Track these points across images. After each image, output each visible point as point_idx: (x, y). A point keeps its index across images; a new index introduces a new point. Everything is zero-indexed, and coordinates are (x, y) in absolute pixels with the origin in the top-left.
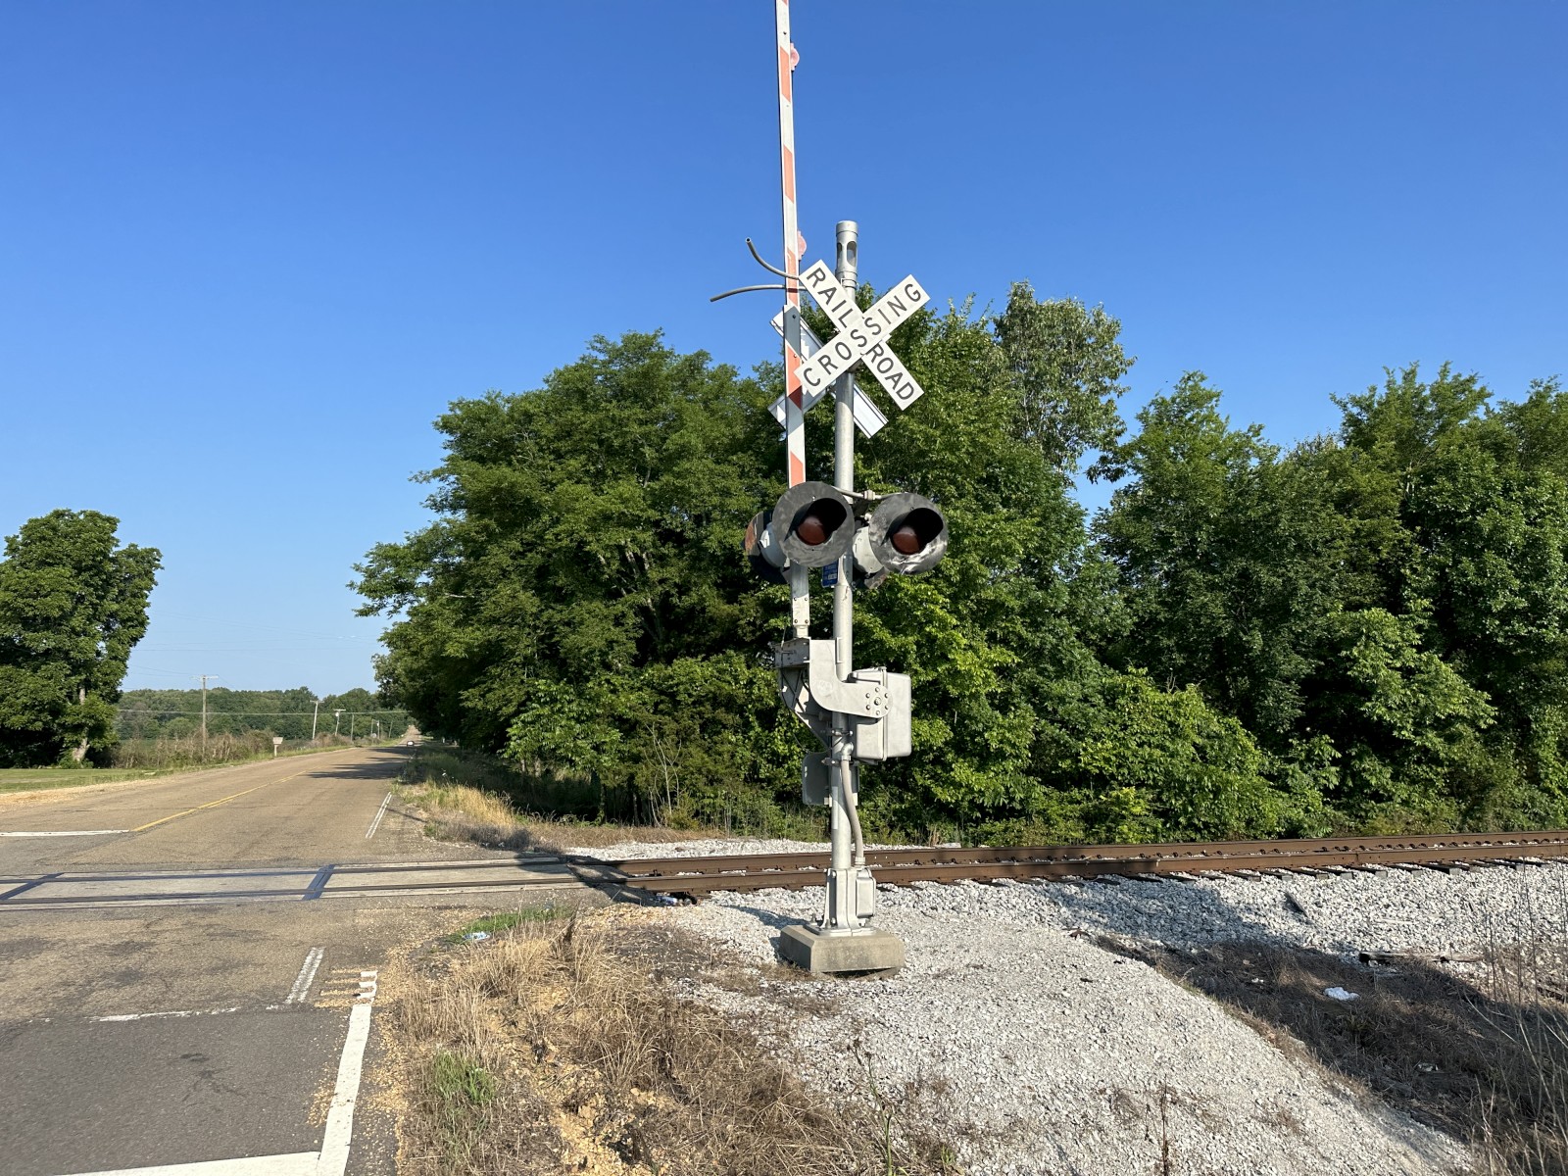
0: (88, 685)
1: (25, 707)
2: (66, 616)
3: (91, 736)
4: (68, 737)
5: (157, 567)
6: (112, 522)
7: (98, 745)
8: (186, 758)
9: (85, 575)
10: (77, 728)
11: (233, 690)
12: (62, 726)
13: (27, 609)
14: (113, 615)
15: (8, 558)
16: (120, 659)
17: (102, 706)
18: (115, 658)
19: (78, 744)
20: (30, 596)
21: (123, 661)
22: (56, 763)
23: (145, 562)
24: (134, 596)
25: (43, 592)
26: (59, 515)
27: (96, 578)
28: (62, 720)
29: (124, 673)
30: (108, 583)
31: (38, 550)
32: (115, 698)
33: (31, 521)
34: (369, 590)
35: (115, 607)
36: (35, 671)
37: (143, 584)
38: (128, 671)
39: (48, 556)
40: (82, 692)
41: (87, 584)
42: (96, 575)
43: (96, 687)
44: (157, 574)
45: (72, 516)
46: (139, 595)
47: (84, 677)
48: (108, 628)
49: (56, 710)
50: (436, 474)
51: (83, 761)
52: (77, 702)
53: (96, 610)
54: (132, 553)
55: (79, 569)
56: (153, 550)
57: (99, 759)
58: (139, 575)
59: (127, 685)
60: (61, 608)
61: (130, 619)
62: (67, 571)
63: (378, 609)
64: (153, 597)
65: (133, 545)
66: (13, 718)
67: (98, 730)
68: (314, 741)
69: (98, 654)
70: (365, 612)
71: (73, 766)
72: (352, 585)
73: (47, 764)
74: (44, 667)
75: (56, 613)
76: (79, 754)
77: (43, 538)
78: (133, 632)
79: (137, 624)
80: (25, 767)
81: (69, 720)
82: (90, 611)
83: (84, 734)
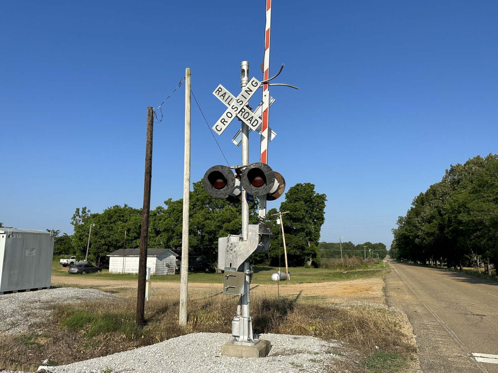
4: (306, 258)
5: (325, 200)
6: (313, 185)
7: (315, 260)
9: (308, 204)
10: (308, 255)
13: (293, 215)
14: (315, 217)
15: (286, 200)
17: (314, 247)
19: (309, 260)
20: (294, 211)
22: (303, 266)
23: (322, 198)
25: (297, 210)
26: (298, 185)
28: (304, 252)
29: (319, 236)
31: (294, 196)
35: (316, 214)
37: (322, 206)
39: (297, 198)
41: (308, 207)
43: (313, 241)
45: (302, 185)
48: (314, 221)
49: (302, 248)
51: (311, 266)
52: (308, 246)
54: (318, 196)
55: (306, 202)
56: (324, 194)
57: (315, 265)
58: (321, 203)
60: (303, 215)
62: (303, 203)
65: (318, 193)
66: (291, 251)
67: (314, 256)
69: (312, 230)
71: (308, 267)
73: (300, 266)
74: (298, 234)
75: (301, 217)
76: (309, 263)
77: (295, 193)
83: (311, 257)
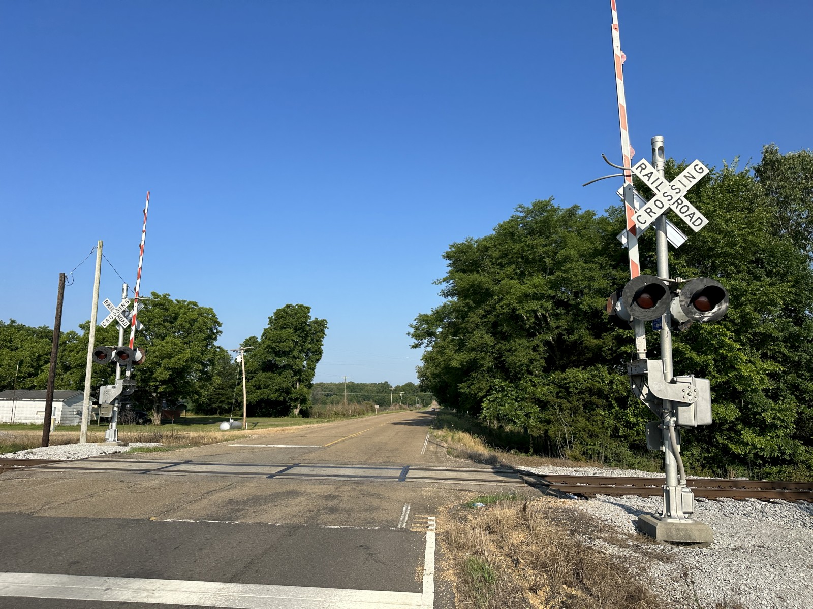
0: (300, 381)
1: (276, 390)
2: (291, 350)
3: (301, 403)
4: (293, 404)
5: (326, 328)
6: (308, 308)
7: (304, 408)
8: (339, 414)
9: (298, 332)
10: (296, 400)
11: (356, 383)
12: (290, 399)
13: (277, 348)
14: (309, 349)
15: (269, 326)
16: (312, 369)
17: (305, 390)
18: (310, 369)
19: (296, 407)
20: (278, 342)
21: (313, 370)
22: (288, 415)
23: (321, 325)
24: (317, 341)
25: (282, 340)
26: (288, 306)
27: (303, 334)
28: (290, 396)
29: (314, 375)
30: (307, 336)
31: (281, 322)
32: (310, 386)
33: (277, 310)
34: (416, 336)
35: (310, 346)
36: (280, 375)
37: (320, 335)
38: (315, 374)
39: (285, 324)
40: (298, 384)
41: (299, 336)
42: (302, 332)
43: (303, 381)
44: (326, 331)
45: (293, 307)
46: (319, 341)
47: (298, 377)
48: (307, 355)
49: (288, 392)
50: (445, 280)
51: (298, 415)
52: (296, 388)
53: (302, 347)
54: (316, 322)
55: (296, 330)
56: (324, 320)
57: (305, 414)
58: (319, 332)
59: (315, 380)
60: (289, 347)
61: (316, 351)
62: (291, 331)
63: (420, 345)
64: (324, 341)
65: (316, 318)
66: (272, 395)
67: (304, 401)
68: (392, 407)
69: (304, 367)
70: (415, 346)
71: (295, 417)
72: (408, 334)
73: (284, 416)
74: (283, 373)
75: (287, 349)
76: (297, 411)
77: (282, 317)
78: (317, 357)
79: (317, 353)
80: (276, 417)
81: (293, 396)
82: (300, 348)
83: (299, 402)
